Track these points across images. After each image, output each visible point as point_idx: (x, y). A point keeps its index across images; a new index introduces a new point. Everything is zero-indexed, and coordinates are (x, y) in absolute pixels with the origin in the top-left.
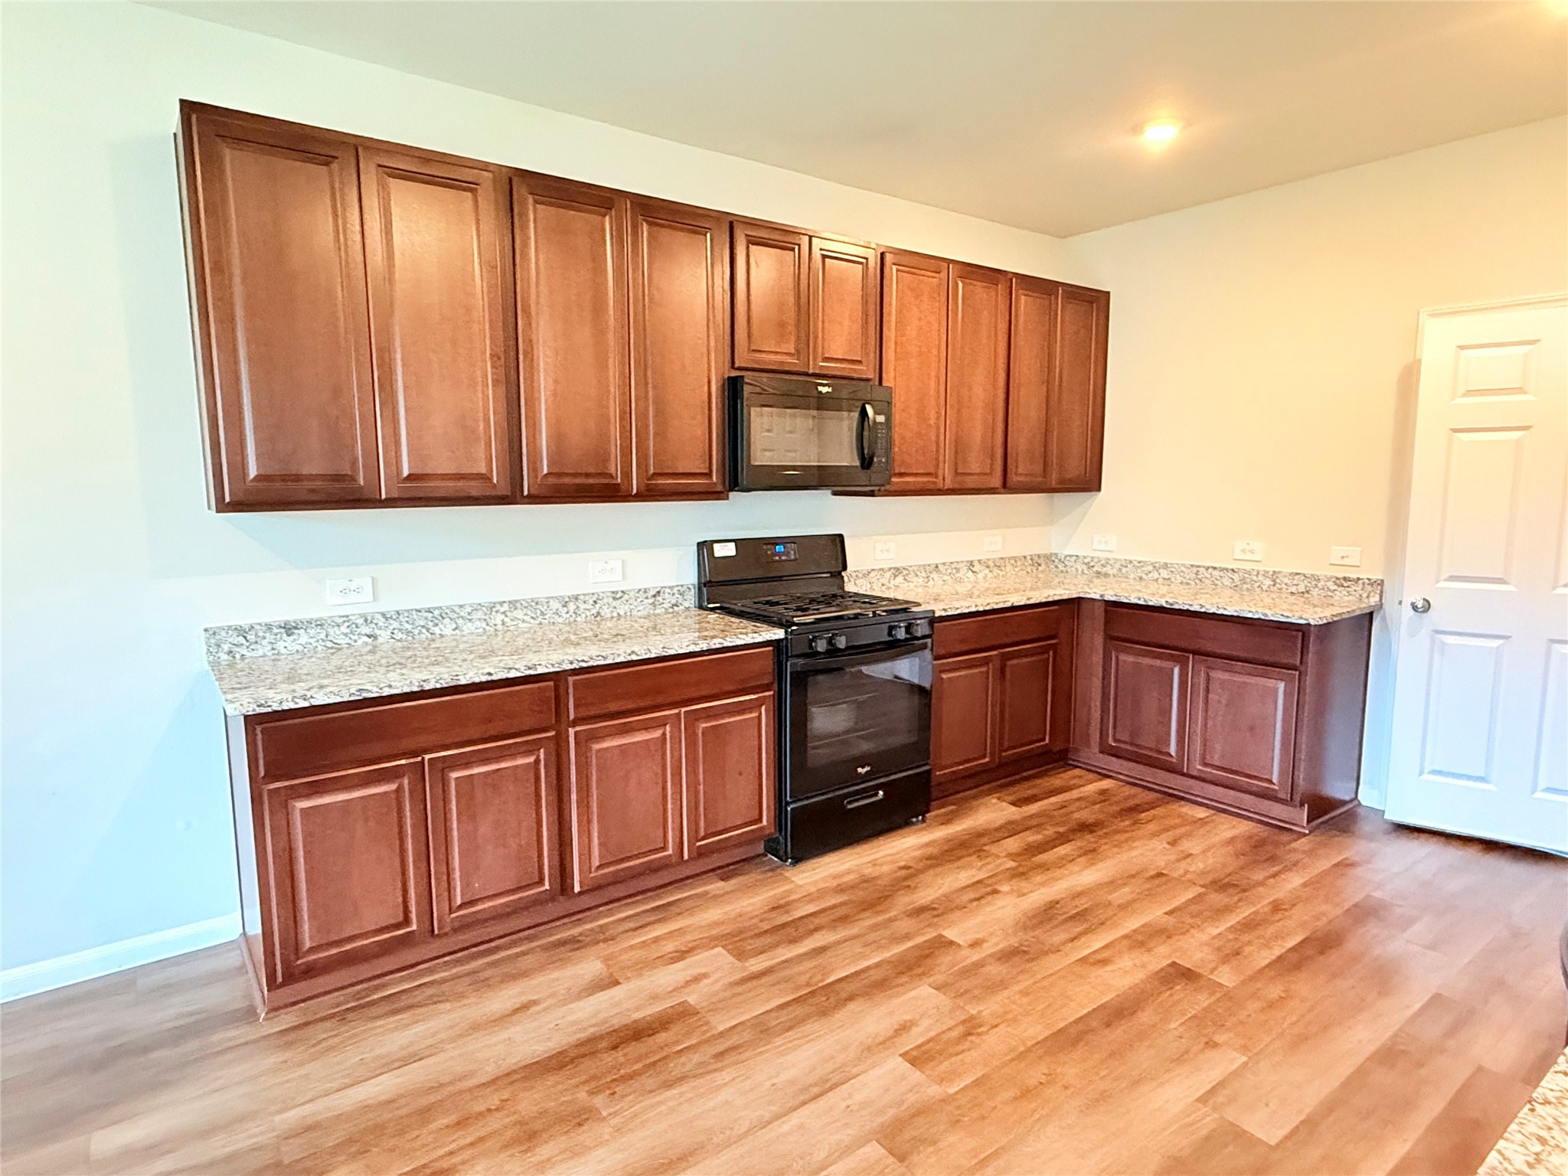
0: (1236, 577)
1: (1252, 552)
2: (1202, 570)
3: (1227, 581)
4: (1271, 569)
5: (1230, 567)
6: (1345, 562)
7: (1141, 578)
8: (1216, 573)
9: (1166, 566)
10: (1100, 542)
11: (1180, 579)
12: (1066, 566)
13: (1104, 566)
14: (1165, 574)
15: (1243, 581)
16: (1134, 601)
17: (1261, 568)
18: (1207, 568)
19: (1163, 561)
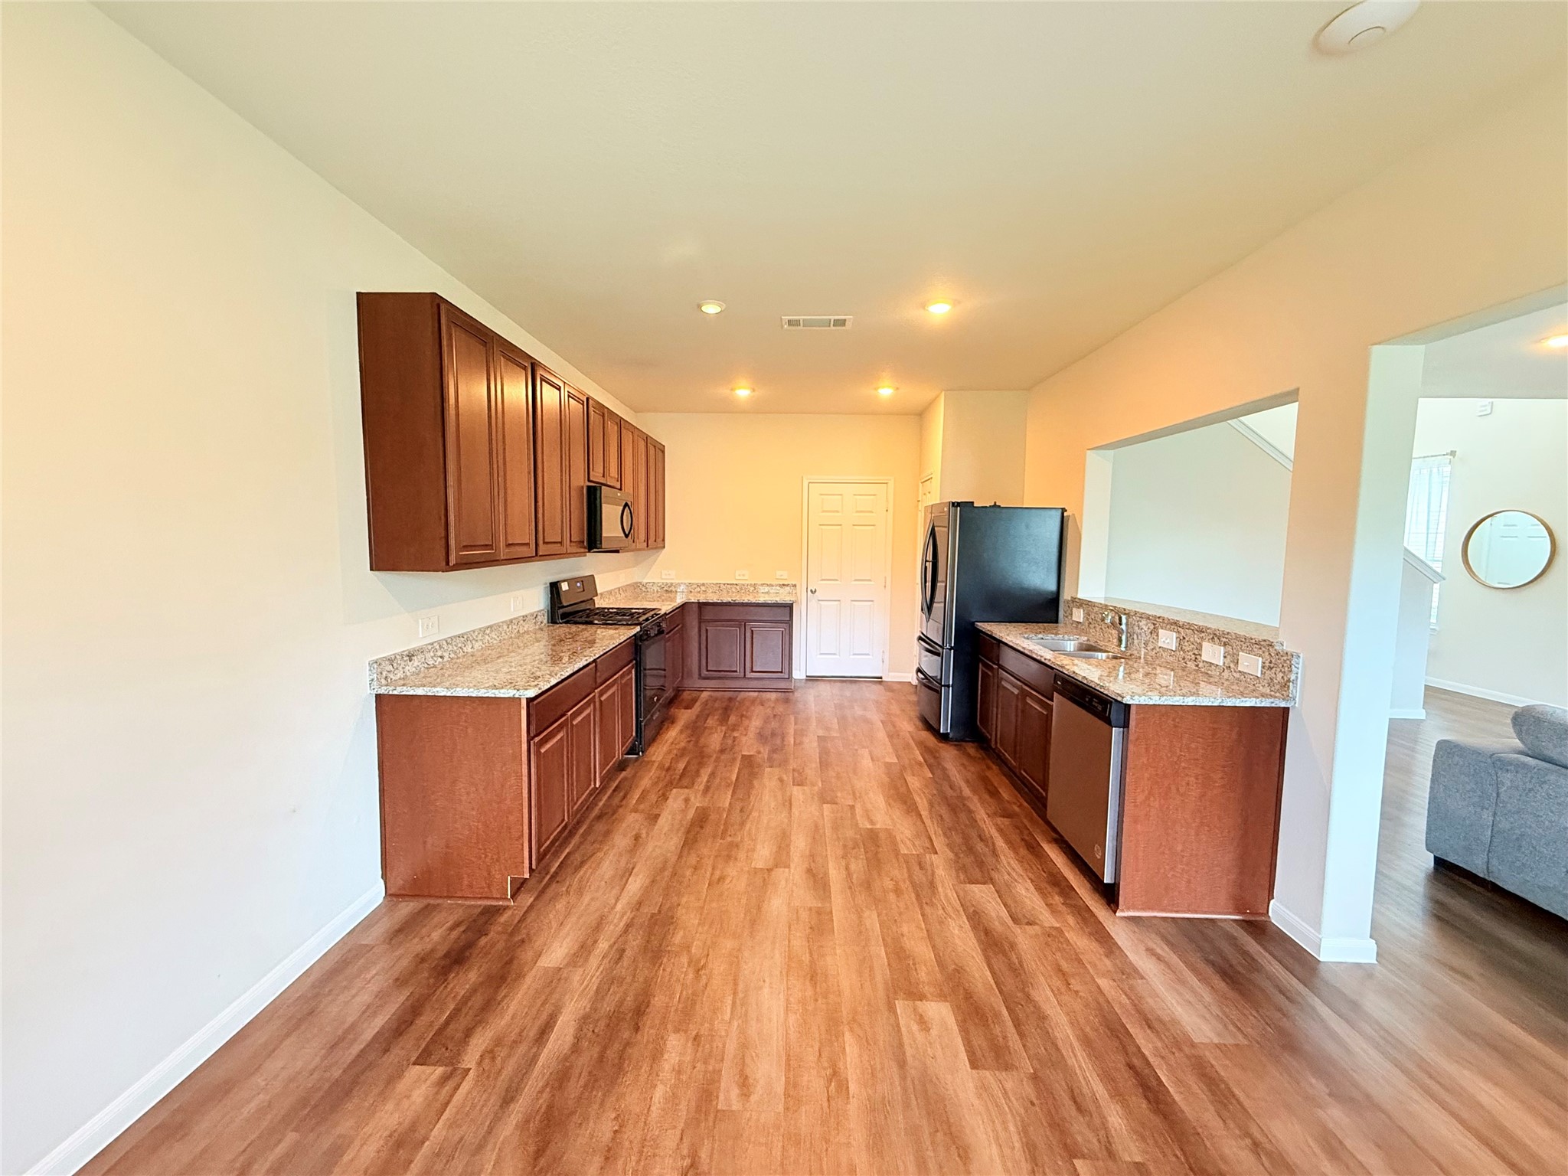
0: (738, 587)
1: (744, 575)
2: (722, 585)
3: (734, 590)
4: (753, 583)
5: (735, 583)
6: (782, 577)
7: (691, 592)
8: (729, 586)
9: (703, 584)
10: (666, 575)
11: (711, 590)
12: (646, 588)
13: (669, 587)
14: (703, 588)
15: (741, 589)
16: (715, 601)
17: (747, 582)
18: (724, 584)
19: (702, 582)
